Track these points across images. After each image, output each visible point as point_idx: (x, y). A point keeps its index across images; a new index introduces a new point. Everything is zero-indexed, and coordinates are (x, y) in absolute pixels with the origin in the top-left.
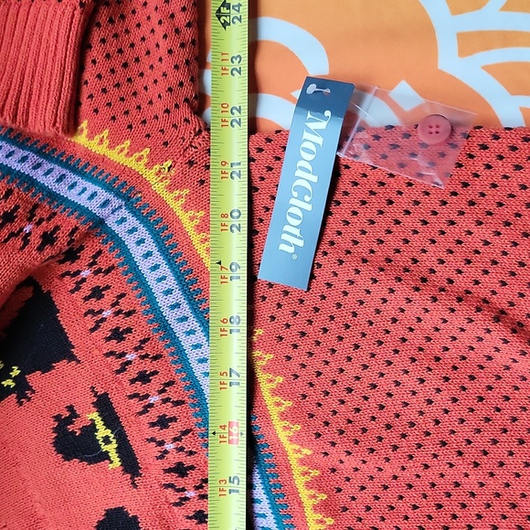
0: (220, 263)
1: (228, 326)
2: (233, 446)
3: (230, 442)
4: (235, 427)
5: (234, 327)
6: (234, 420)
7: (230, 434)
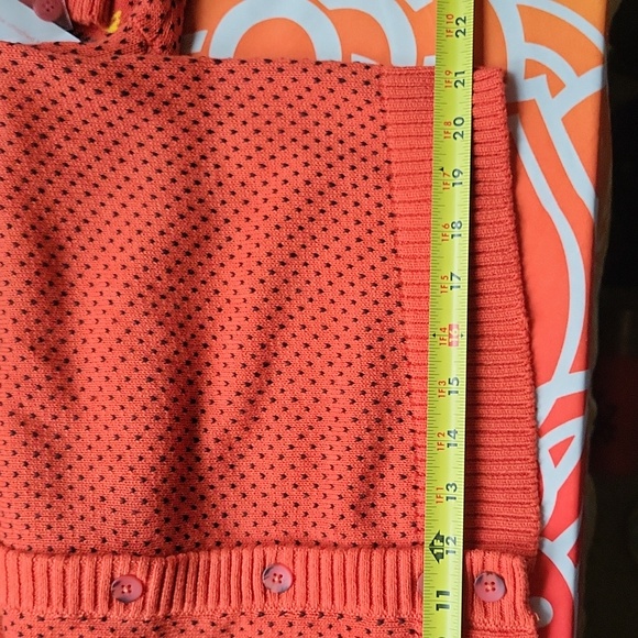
0: (442, 169)
1: (450, 231)
2: (453, 348)
3: (450, 344)
4: (454, 330)
5: (456, 231)
6: (454, 322)
7: (450, 336)
